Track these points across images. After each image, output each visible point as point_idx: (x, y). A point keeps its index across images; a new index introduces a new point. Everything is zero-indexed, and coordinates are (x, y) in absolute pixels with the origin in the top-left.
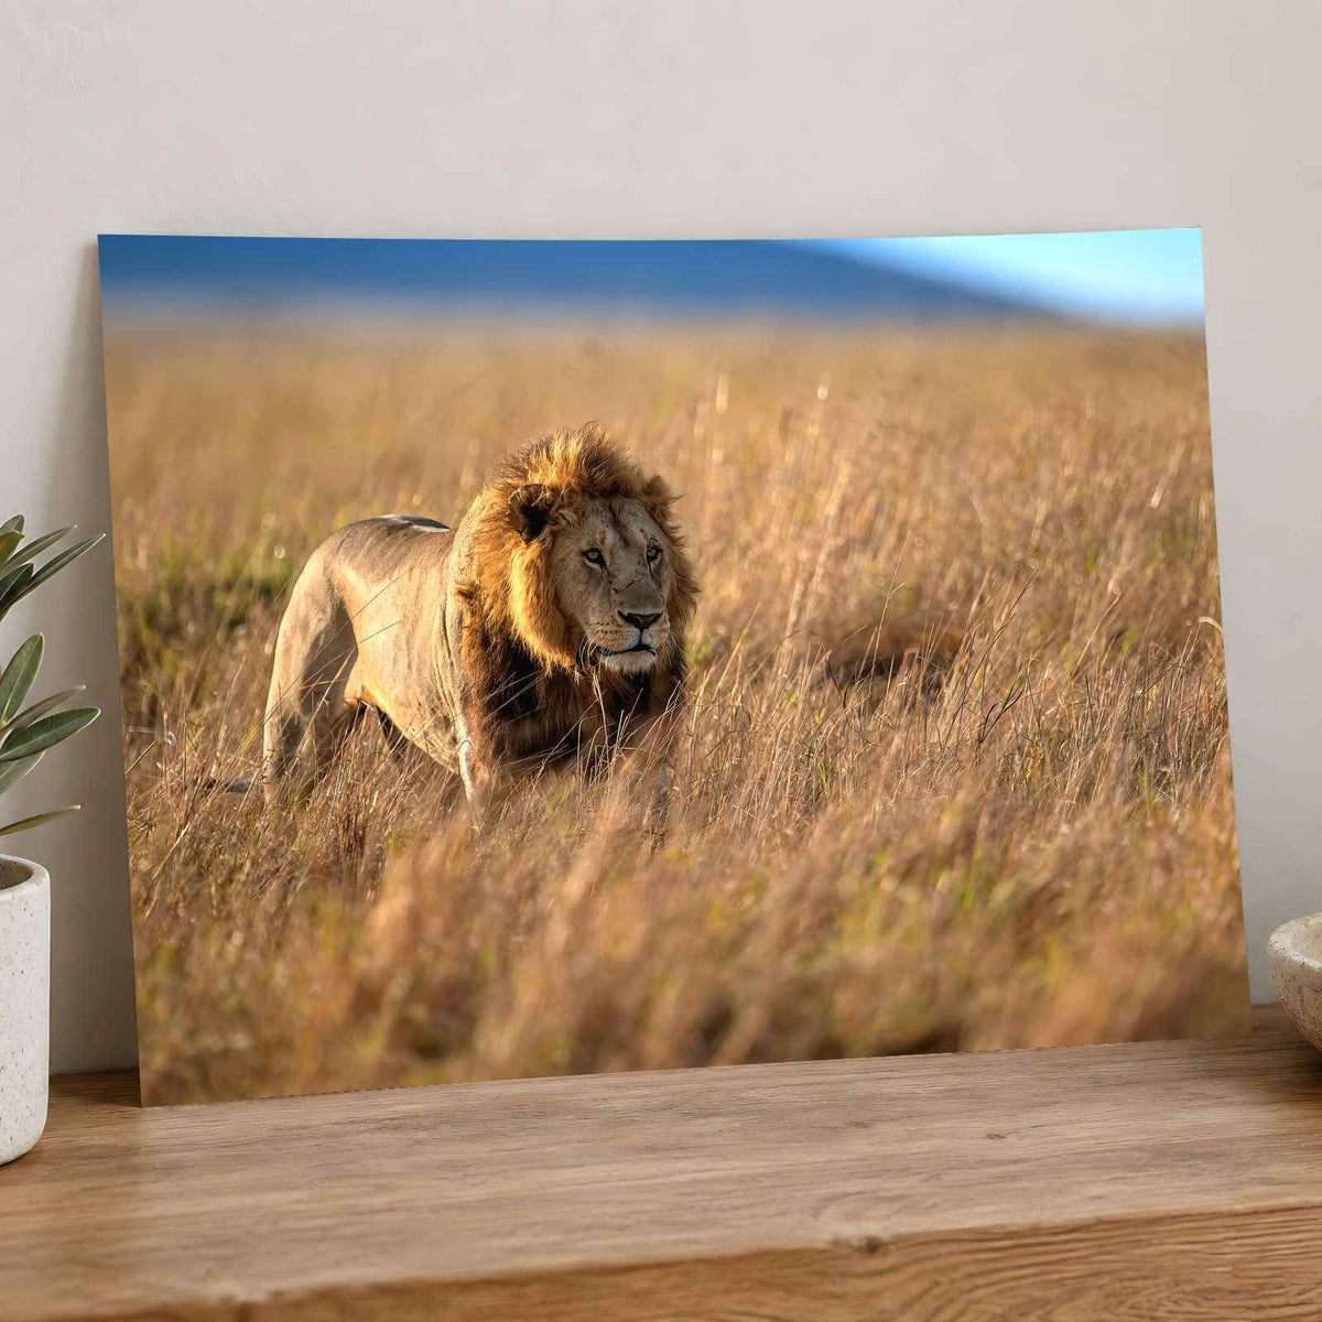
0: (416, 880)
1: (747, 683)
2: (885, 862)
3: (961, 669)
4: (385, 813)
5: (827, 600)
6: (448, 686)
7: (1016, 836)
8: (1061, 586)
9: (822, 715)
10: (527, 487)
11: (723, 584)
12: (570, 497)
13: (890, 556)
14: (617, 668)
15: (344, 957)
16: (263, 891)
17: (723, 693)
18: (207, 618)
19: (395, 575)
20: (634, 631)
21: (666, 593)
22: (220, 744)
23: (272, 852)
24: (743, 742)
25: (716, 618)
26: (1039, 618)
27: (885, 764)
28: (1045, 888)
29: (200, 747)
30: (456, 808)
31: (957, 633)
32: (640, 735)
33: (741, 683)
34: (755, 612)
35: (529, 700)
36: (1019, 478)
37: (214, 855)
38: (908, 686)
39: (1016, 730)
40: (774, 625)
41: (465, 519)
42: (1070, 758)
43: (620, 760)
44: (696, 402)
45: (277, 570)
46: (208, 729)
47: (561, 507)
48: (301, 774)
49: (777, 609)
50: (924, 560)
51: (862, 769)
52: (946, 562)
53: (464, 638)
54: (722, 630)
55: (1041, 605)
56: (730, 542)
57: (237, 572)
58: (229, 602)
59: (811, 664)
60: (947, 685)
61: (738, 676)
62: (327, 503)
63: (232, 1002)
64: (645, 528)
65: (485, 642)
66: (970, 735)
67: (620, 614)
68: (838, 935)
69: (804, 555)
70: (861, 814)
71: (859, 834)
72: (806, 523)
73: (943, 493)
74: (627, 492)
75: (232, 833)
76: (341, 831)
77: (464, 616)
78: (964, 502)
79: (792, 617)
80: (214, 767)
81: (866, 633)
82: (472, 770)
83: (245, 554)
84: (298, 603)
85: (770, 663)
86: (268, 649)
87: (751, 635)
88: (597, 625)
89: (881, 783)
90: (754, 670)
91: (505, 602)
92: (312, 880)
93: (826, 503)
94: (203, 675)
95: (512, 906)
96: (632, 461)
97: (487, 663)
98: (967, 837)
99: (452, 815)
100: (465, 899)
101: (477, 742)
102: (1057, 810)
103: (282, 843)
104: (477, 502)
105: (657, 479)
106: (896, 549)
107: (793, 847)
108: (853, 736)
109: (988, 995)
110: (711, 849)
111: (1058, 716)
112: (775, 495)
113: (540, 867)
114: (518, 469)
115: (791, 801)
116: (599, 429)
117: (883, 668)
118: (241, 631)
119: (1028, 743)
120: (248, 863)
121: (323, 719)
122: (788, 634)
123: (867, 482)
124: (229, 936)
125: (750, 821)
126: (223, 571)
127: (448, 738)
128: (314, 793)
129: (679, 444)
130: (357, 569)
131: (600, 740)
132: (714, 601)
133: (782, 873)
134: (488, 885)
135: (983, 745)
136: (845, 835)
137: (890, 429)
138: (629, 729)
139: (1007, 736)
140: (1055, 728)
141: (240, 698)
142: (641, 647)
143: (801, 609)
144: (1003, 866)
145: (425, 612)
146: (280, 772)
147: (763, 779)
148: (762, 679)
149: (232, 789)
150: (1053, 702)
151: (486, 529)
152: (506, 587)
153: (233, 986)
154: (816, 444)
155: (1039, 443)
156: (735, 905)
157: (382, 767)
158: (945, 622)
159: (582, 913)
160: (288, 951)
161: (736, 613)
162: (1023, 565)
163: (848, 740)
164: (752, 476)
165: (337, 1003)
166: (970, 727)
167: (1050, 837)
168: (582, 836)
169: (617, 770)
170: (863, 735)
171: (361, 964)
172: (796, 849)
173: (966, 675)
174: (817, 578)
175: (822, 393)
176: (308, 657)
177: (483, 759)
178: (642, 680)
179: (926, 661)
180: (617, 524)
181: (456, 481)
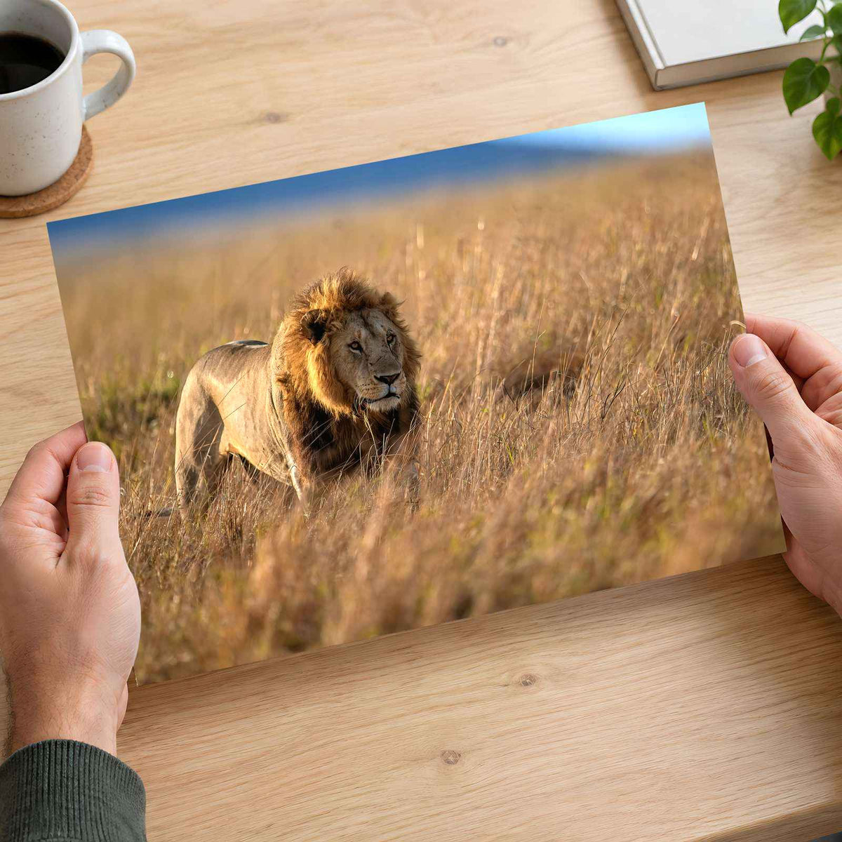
0: (275, 551)
1: (457, 404)
2: (553, 498)
3: (586, 376)
4: (252, 514)
5: (499, 349)
6: (279, 436)
7: (631, 471)
8: (642, 317)
9: (504, 418)
10: (310, 312)
11: (435, 349)
12: (337, 314)
13: (534, 317)
14: (378, 409)
15: (239, 601)
16: (187, 570)
17: (443, 414)
18: (133, 419)
19: (240, 376)
20: (385, 386)
21: (401, 360)
22: (151, 491)
23: (190, 547)
24: (458, 440)
25: (433, 370)
26: (630, 338)
27: (546, 440)
28: (653, 498)
29: (140, 494)
30: (294, 505)
31: (581, 356)
32: (397, 446)
33: (453, 407)
34: (456, 363)
35: (327, 437)
36: (608, 256)
37: (156, 554)
38: (555, 392)
39: (624, 407)
40: (469, 368)
41: (276, 338)
42: (659, 419)
43: (386, 463)
44: (406, 245)
45: (170, 385)
46: (143, 482)
47: (332, 320)
48: (200, 500)
49: (470, 359)
50: (555, 316)
51: (532, 445)
52: (569, 314)
53: (285, 406)
54: (437, 377)
55: (631, 330)
56: (436, 325)
57: (147, 390)
58: (145, 408)
59: (494, 388)
60: (579, 387)
61: (450, 403)
62: (194, 341)
63: (178, 636)
64: (384, 325)
65: (298, 407)
66: (596, 415)
67: (375, 377)
68: (530, 545)
69: (482, 324)
70: (535, 472)
71: (535, 484)
72: (480, 305)
73: (562, 273)
74: (370, 305)
75: (165, 540)
76: (228, 529)
77: (283, 394)
78: (576, 276)
79: (479, 362)
80: (150, 504)
81: (525, 364)
82: (300, 482)
83: (151, 378)
84: (185, 402)
85: (469, 392)
86: (171, 431)
87: (456, 377)
88: (362, 386)
89: (545, 452)
90: (460, 398)
91: (306, 381)
92: (215, 560)
93: (491, 291)
94: (136, 453)
95: (334, 556)
96: (371, 286)
97: (300, 419)
98: (602, 476)
99: (291, 510)
100: (305, 557)
101: (300, 465)
102: (655, 451)
103: (194, 542)
104: (282, 326)
105: (387, 294)
106: (537, 312)
107: (496, 497)
108: (525, 427)
109: (626, 566)
110: (447, 507)
111: (649, 395)
112: (460, 292)
113: (347, 532)
114: (303, 302)
115: (492, 470)
116: (349, 271)
117: (538, 383)
118: (154, 424)
119: (632, 414)
120: (177, 556)
121: (209, 466)
122: (477, 373)
123: (515, 274)
124: (171, 599)
125: (468, 486)
126: (139, 391)
127: (283, 466)
128: (210, 509)
129: (397, 272)
130: (217, 376)
131: (373, 453)
132: (431, 360)
133: (492, 514)
134: (317, 547)
135: (605, 419)
136: (527, 486)
137: (525, 240)
138: (389, 444)
139: (619, 412)
140: (648, 402)
141: (159, 463)
142: (391, 395)
143: (484, 357)
144: (626, 489)
145: (260, 395)
146: (188, 501)
147: (473, 460)
148: (466, 402)
149: (161, 515)
150: (645, 387)
151: (290, 341)
152: (306, 373)
153: (178, 627)
154: (481, 257)
155: (618, 234)
156: (466, 537)
157: (247, 488)
158: (572, 350)
159: (375, 556)
160: (206, 602)
161: (445, 366)
162: (616, 308)
163: (522, 430)
164: (444, 281)
165: (239, 629)
166: (596, 410)
167: (652, 468)
168: (369, 510)
169: (385, 469)
170: (531, 426)
171: (249, 603)
172: (498, 498)
173: (589, 380)
174: (491, 337)
175: (481, 226)
176: (195, 432)
177: (305, 475)
178: (393, 414)
179: (564, 375)
180: (367, 325)
181: (268, 316)
